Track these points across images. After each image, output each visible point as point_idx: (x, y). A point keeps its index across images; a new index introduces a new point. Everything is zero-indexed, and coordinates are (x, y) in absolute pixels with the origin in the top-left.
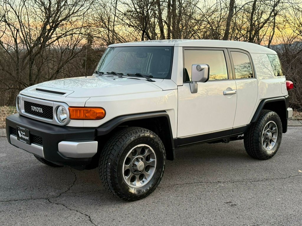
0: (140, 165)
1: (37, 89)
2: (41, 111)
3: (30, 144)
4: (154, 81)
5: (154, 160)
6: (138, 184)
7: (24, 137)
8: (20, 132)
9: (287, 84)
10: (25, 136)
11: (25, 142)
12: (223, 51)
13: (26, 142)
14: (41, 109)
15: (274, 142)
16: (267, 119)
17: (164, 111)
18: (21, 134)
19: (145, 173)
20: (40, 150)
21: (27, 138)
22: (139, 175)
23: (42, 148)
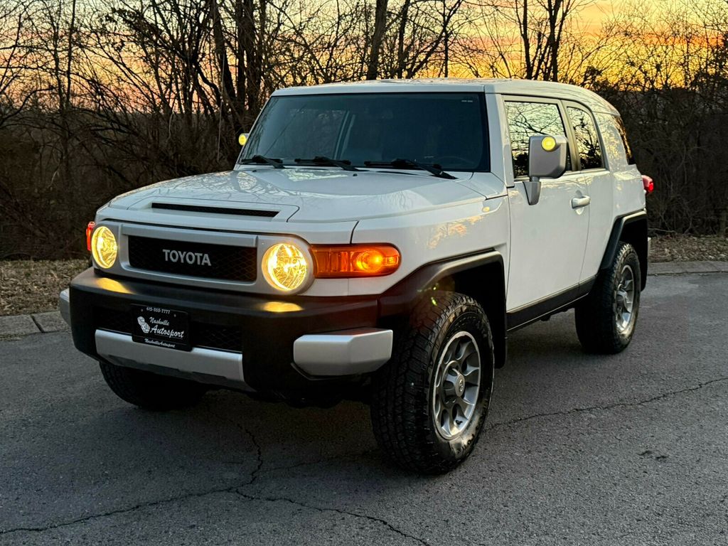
0: (460, 382)
1: (155, 206)
2: (207, 260)
3: (190, 350)
4: (455, 178)
5: (476, 369)
7: (162, 332)
8: (147, 321)
9: (645, 181)
10: (167, 328)
11: (169, 345)
12: (557, 105)
13: (173, 346)
14: (206, 256)
15: (628, 312)
16: (623, 261)
17: (492, 249)
18: (152, 325)
19: (461, 402)
20: (232, 363)
21: (180, 334)
23: (239, 357)
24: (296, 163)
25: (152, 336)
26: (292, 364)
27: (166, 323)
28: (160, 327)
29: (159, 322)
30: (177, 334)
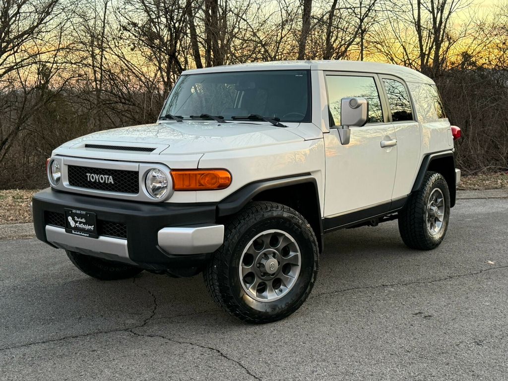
0: (272, 264)
1: (87, 146)
2: (111, 180)
3: (98, 238)
4: (286, 127)
5: (296, 254)
6: (271, 296)
7: (82, 226)
8: (73, 219)
9: (453, 130)
10: (84, 224)
11: (86, 235)
12: (373, 77)
13: (88, 235)
14: (111, 177)
15: (440, 221)
16: (432, 185)
17: (309, 174)
18: (76, 222)
19: (282, 276)
20: (123, 245)
21: (92, 228)
22: (272, 281)
23: (125, 242)
24: (191, 118)
25: (76, 229)
26: (157, 247)
27: (83, 220)
28: (81, 223)
29: (80, 220)
30: (90, 227)
